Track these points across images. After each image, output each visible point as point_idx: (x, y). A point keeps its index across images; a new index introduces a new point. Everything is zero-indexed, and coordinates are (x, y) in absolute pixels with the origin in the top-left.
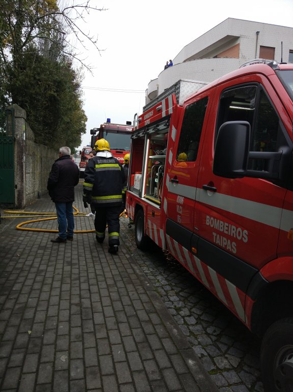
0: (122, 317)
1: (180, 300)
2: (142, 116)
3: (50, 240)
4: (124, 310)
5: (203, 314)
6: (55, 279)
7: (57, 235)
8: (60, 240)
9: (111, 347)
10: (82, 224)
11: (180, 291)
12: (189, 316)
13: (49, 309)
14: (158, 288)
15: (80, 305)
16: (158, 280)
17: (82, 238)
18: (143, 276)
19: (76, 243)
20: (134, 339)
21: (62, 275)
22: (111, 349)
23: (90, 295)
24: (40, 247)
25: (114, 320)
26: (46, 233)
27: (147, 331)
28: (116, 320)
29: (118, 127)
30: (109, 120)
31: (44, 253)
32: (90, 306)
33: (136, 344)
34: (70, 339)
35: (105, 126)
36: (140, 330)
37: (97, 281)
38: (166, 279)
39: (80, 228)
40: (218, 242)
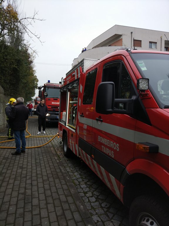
0: (50, 200)
1: (87, 187)
2: (65, 79)
3: (11, 153)
4: (52, 196)
5: (100, 195)
6: (11, 178)
7: (15, 150)
8: (17, 153)
9: (41, 220)
10: (32, 143)
11: (88, 182)
12: (92, 197)
13: (5, 197)
14: (75, 180)
15: (24, 194)
16: (75, 175)
17: (31, 152)
18: (65, 173)
19: (27, 154)
20: (56, 213)
21: (16, 175)
22: (41, 221)
23: (32, 187)
24: (4, 158)
25: (45, 202)
26: (9, 149)
27: (64, 208)
28: (46, 202)
29: (55, 85)
30: (49, 81)
31: (6, 162)
32: (31, 194)
33: (57, 216)
34: (15, 216)
35: (47, 84)
36: (60, 207)
37: (37, 178)
38: (80, 175)
39: (31, 145)
40: (105, 151)
